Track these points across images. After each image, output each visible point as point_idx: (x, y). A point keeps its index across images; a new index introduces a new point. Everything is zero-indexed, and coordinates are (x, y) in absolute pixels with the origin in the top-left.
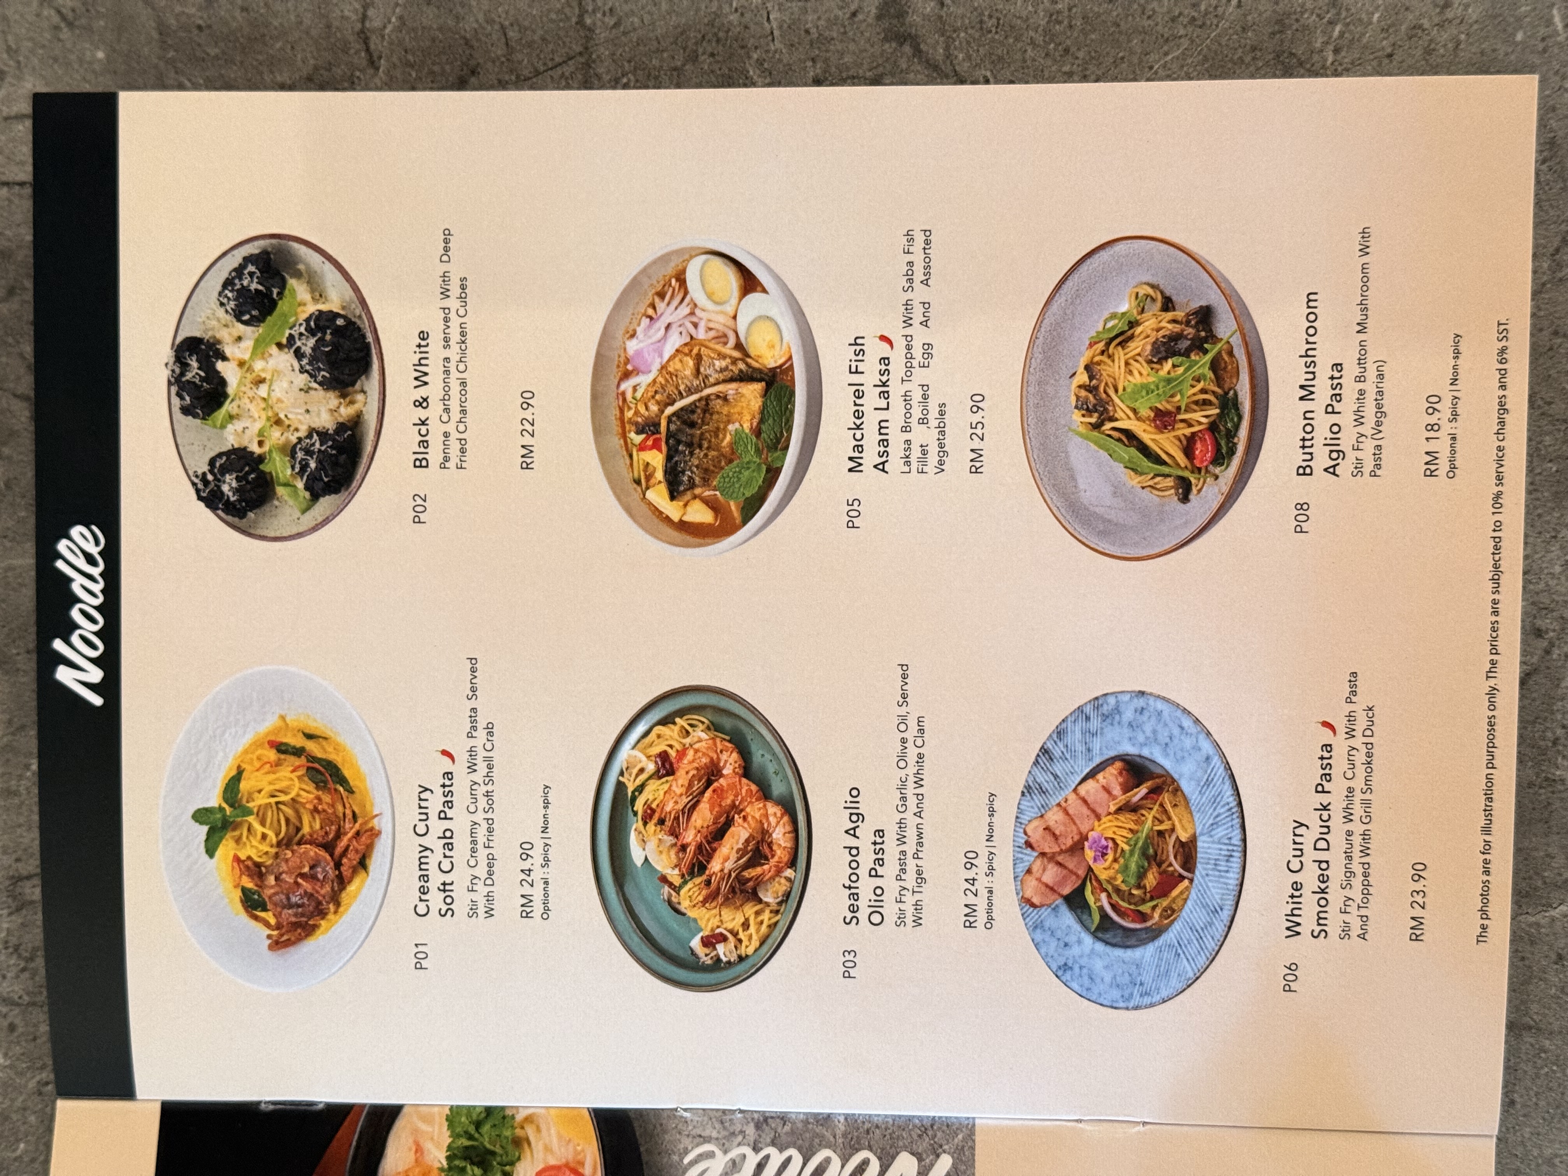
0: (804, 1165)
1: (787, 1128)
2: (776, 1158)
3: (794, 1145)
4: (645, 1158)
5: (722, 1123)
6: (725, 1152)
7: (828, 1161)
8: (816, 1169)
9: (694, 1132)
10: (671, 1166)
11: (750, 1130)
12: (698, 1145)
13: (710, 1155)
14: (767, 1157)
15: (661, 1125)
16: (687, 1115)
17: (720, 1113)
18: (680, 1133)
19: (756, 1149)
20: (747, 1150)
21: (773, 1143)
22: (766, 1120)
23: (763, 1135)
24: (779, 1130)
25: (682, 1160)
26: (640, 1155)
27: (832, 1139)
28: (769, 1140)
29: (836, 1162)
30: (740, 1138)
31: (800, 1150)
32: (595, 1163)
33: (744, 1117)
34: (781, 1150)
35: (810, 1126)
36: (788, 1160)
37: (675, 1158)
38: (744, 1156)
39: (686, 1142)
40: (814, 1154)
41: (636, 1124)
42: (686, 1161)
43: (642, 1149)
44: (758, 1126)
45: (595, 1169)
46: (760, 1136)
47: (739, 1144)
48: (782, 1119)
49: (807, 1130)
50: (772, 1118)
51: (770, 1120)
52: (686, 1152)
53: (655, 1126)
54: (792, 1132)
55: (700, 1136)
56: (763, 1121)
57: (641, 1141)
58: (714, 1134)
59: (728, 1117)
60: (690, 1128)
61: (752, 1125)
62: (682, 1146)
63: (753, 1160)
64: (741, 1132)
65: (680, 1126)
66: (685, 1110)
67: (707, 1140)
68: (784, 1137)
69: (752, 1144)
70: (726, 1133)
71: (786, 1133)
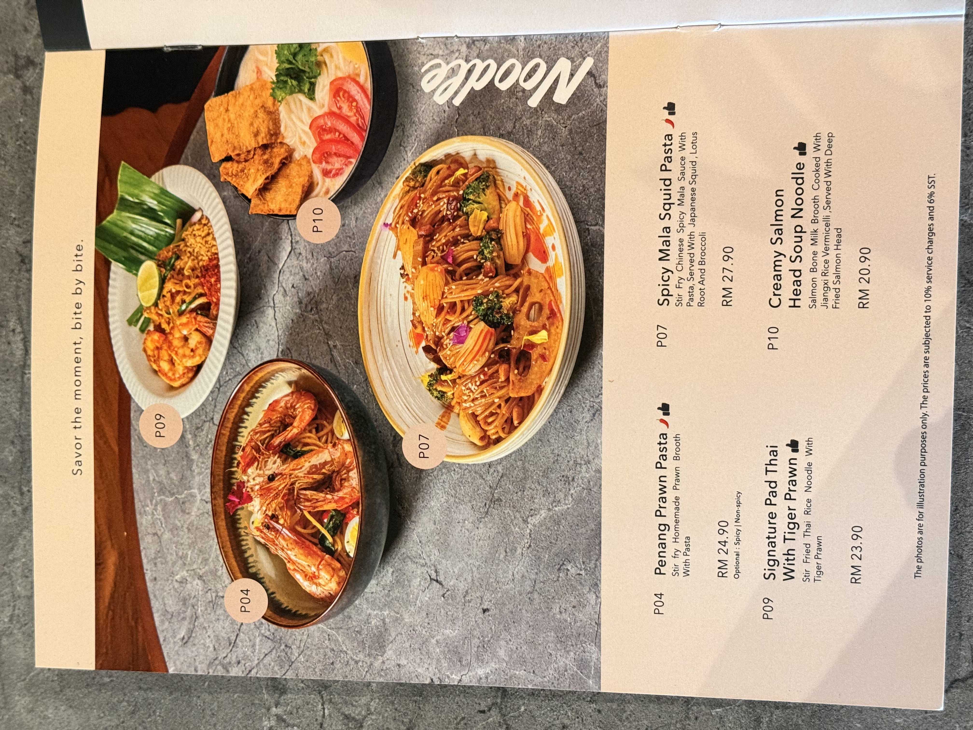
0: (498, 69)
1: (487, 47)
2: (480, 66)
3: (491, 57)
4: (397, 69)
5: (445, 45)
6: (448, 64)
7: (513, 66)
8: (506, 71)
9: (428, 52)
10: (414, 74)
11: (464, 49)
12: (430, 60)
13: (438, 66)
14: (474, 65)
15: (408, 49)
16: (423, 41)
17: (444, 39)
18: (419, 53)
19: (467, 61)
20: (462, 62)
21: (478, 57)
22: (474, 42)
23: (472, 52)
24: (482, 48)
25: (420, 70)
26: (394, 67)
27: (516, 52)
28: (475, 55)
29: (518, 66)
30: (457, 54)
31: (495, 60)
32: (367, 74)
33: (460, 41)
34: (483, 61)
35: (502, 45)
36: (488, 66)
37: (416, 69)
38: (460, 65)
39: (423, 59)
40: (504, 62)
41: (392, 49)
42: (423, 70)
43: (395, 65)
44: (468, 47)
45: (366, 79)
46: (469, 52)
47: (457, 58)
48: (484, 41)
49: (500, 48)
50: (477, 40)
51: (476, 43)
52: (423, 64)
53: (404, 51)
54: (491, 49)
55: (432, 54)
56: (472, 42)
57: (395, 59)
58: (441, 53)
59: (449, 42)
60: (425, 50)
61: (465, 45)
62: (420, 61)
63: (465, 67)
64: (458, 50)
65: (419, 49)
66: (422, 38)
67: (436, 56)
68: (485, 53)
69: (464, 57)
70: (448, 52)
71: (487, 50)
